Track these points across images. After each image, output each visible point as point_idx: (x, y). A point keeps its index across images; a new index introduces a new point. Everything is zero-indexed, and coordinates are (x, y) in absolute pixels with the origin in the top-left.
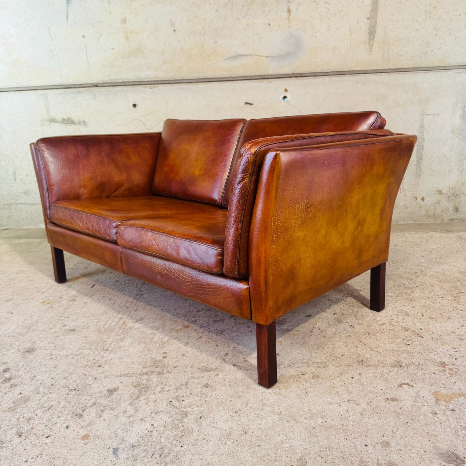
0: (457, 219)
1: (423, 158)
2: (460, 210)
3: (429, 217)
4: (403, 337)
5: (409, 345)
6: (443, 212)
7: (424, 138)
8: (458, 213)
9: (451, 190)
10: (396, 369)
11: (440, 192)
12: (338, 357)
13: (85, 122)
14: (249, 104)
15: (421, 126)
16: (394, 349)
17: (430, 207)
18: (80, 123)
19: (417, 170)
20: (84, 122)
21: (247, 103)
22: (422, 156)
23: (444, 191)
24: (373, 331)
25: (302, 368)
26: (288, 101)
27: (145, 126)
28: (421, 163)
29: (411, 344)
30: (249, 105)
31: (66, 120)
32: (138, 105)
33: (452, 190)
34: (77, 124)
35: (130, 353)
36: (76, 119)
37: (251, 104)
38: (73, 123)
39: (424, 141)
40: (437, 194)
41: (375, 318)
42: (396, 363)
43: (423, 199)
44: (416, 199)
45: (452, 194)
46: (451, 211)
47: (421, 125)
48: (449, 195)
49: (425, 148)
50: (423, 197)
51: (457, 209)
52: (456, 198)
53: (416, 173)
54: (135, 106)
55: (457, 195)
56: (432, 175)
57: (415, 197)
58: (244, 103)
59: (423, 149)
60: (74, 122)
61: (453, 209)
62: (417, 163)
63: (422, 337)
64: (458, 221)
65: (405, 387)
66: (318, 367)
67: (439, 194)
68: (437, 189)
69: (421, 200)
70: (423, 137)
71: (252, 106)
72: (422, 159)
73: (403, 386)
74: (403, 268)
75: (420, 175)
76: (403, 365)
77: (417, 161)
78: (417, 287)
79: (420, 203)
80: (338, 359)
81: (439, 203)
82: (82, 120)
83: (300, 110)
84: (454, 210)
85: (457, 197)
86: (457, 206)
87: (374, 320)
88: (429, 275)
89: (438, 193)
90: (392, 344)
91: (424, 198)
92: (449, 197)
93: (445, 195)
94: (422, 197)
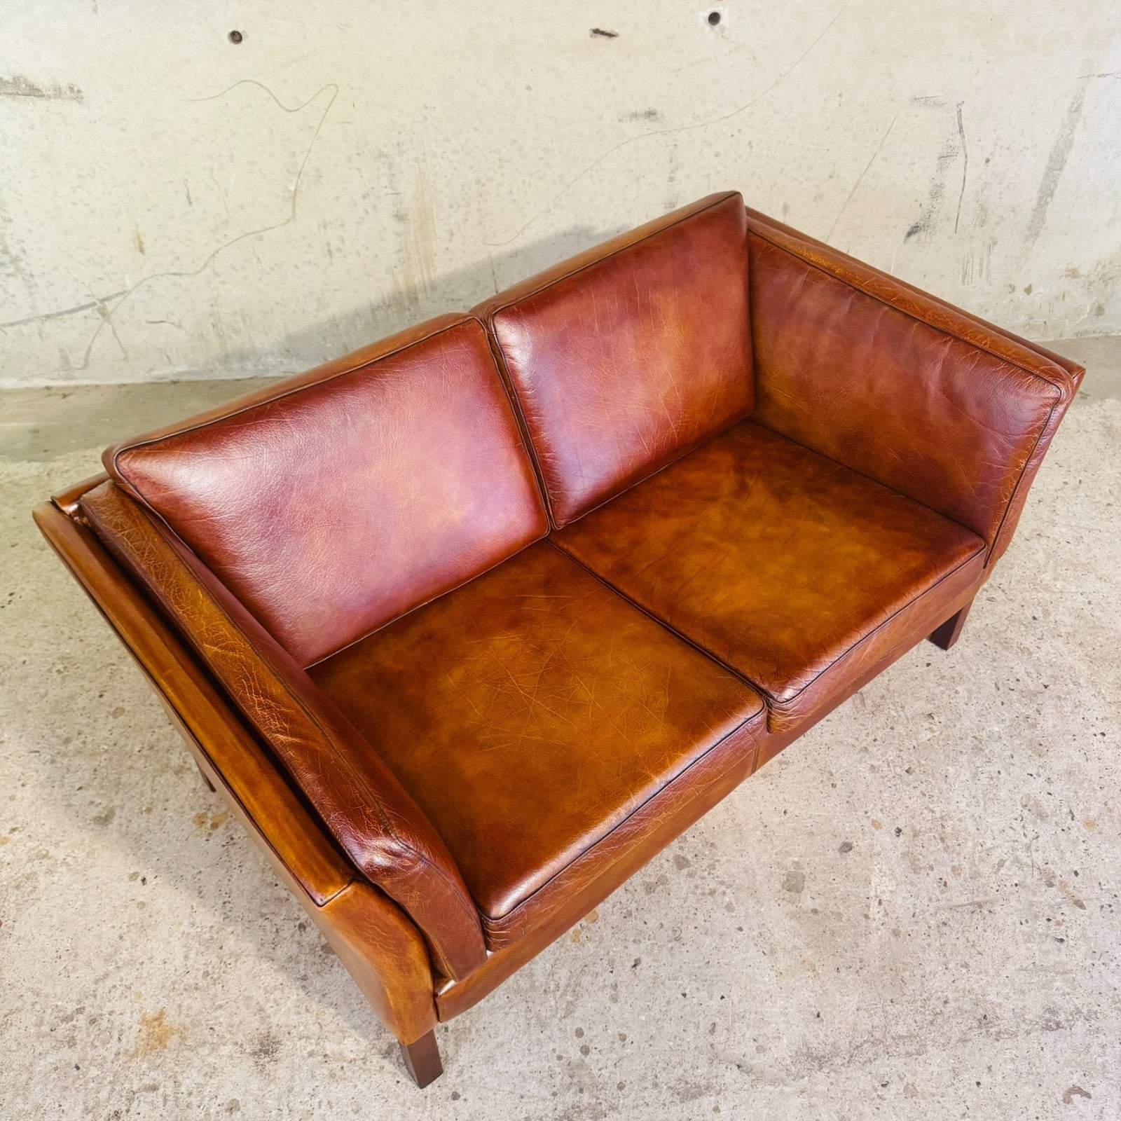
0: (1094, 332)
1: (1056, 192)
2: (1106, 312)
3: (1032, 328)
4: (1048, 913)
5: (1062, 940)
6: (1066, 317)
7: (1072, 140)
8: (1101, 318)
9: (1099, 268)
10: (1052, 1035)
11: (1074, 273)
12: (938, 1010)
13: (76, 89)
14: (603, 33)
15: (1073, 109)
16: (1037, 962)
17: (1041, 306)
18: (58, 93)
19: (1032, 221)
20: (71, 89)
21: (596, 31)
22: (1056, 186)
23: (1083, 271)
24: (986, 894)
25: (878, 1062)
26: (723, 29)
27: (277, 101)
28: (1047, 203)
29: (1065, 938)
30: (603, 39)
31: (9, 83)
32: (247, 36)
33: (1104, 266)
34: (49, 97)
35: (500, 1039)
36: (43, 82)
37: (610, 35)
38: (34, 91)
39: (1071, 146)
40: (1064, 278)
41: (981, 841)
42: (1048, 1015)
43: (1028, 290)
44: (1014, 289)
45: (1100, 276)
46: (1086, 316)
47: (1076, 105)
48: (1092, 278)
49: (1067, 167)
50: (1030, 286)
51: (1100, 310)
52: (1106, 285)
53: (1029, 229)
54: (236, 37)
55: (1111, 279)
56: (1066, 234)
57: (1010, 286)
58: (588, 33)
59: (1061, 169)
60: (37, 90)
61: (1091, 310)
62: (1039, 204)
63: (1082, 906)
64: (1096, 335)
65: (1076, 1098)
66: (908, 1054)
67: (1069, 278)
68: (1070, 266)
69: (1023, 292)
70: (1070, 137)
71: (615, 40)
72: (1052, 195)
73: (1072, 1096)
74: (1004, 596)
75: (1037, 234)
76: (1062, 1018)
77: (1040, 199)
78: (1046, 687)
79: (1018, 298)
80: (940, 1020)
81: (1064, 296)
82: (64, 85)
83: (754, 57)
84: (1094, 312)
85: (1110, 282)
86: (1103, 304)
87: (980, 848)
88: (1063, 630)
89: (1067, 276)
90: (1030, 942)
91: (1033, 286)
92: (1091, 283)
93: (1083, 278)
94: (1026, 286)
